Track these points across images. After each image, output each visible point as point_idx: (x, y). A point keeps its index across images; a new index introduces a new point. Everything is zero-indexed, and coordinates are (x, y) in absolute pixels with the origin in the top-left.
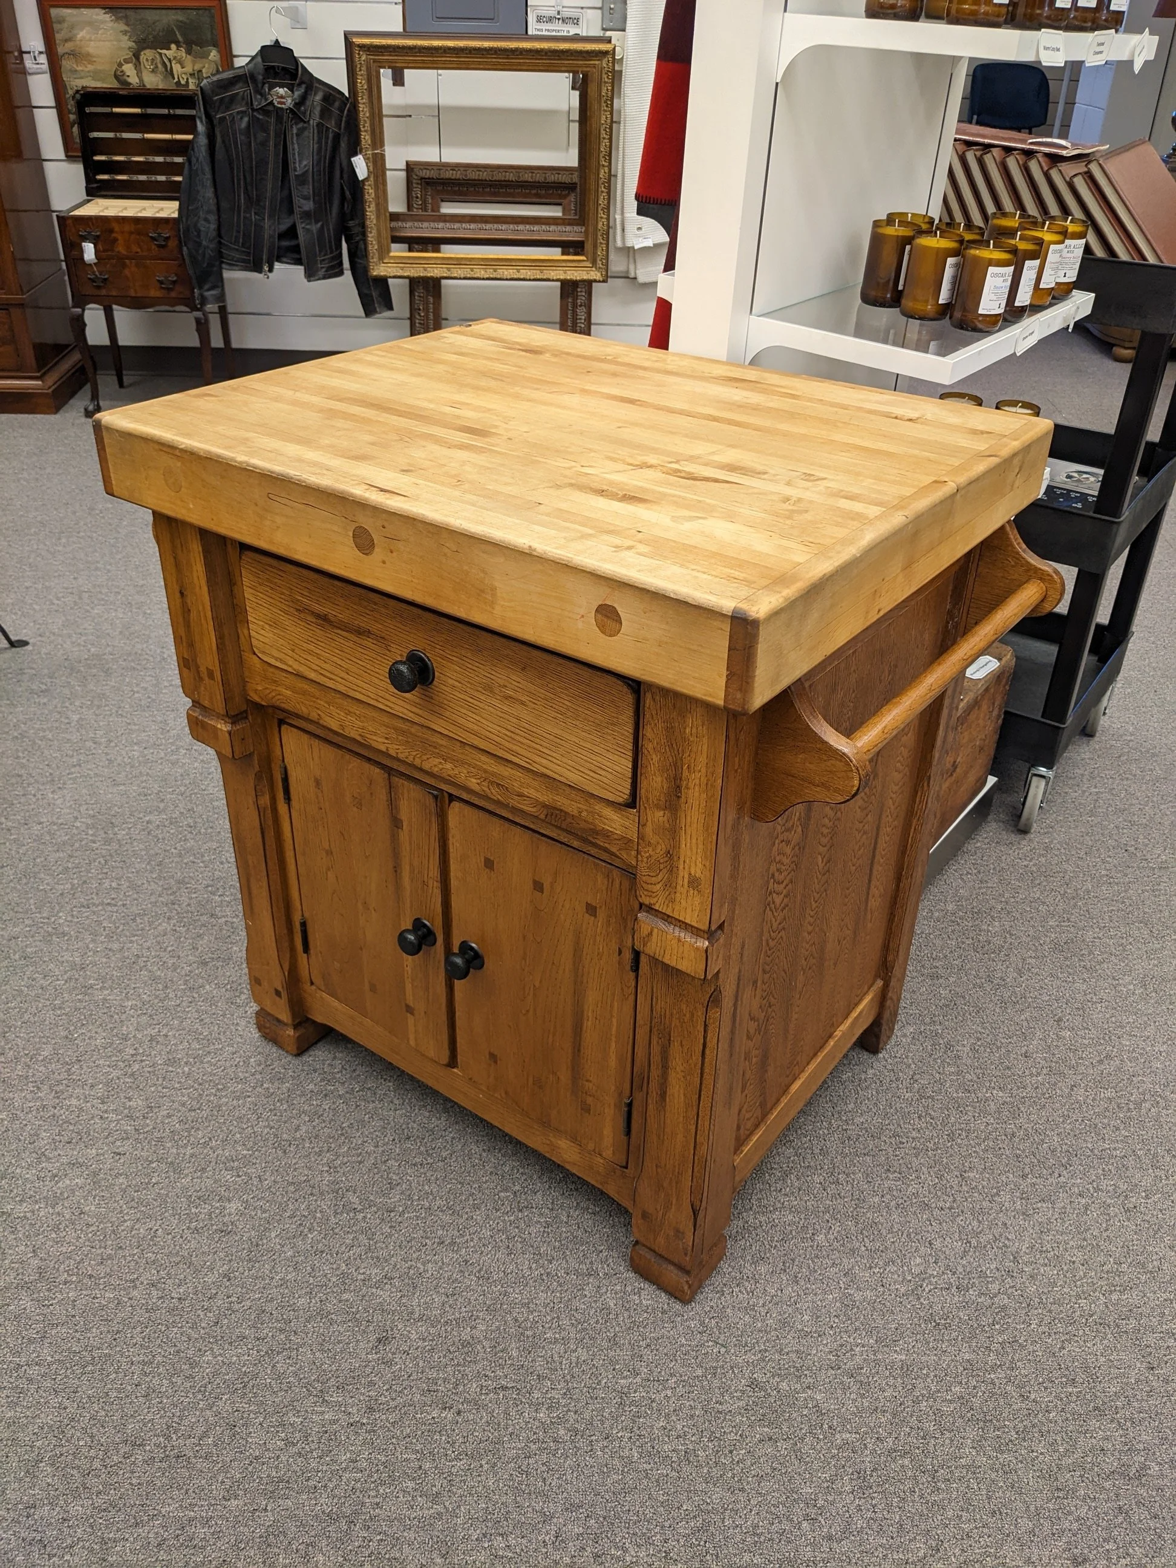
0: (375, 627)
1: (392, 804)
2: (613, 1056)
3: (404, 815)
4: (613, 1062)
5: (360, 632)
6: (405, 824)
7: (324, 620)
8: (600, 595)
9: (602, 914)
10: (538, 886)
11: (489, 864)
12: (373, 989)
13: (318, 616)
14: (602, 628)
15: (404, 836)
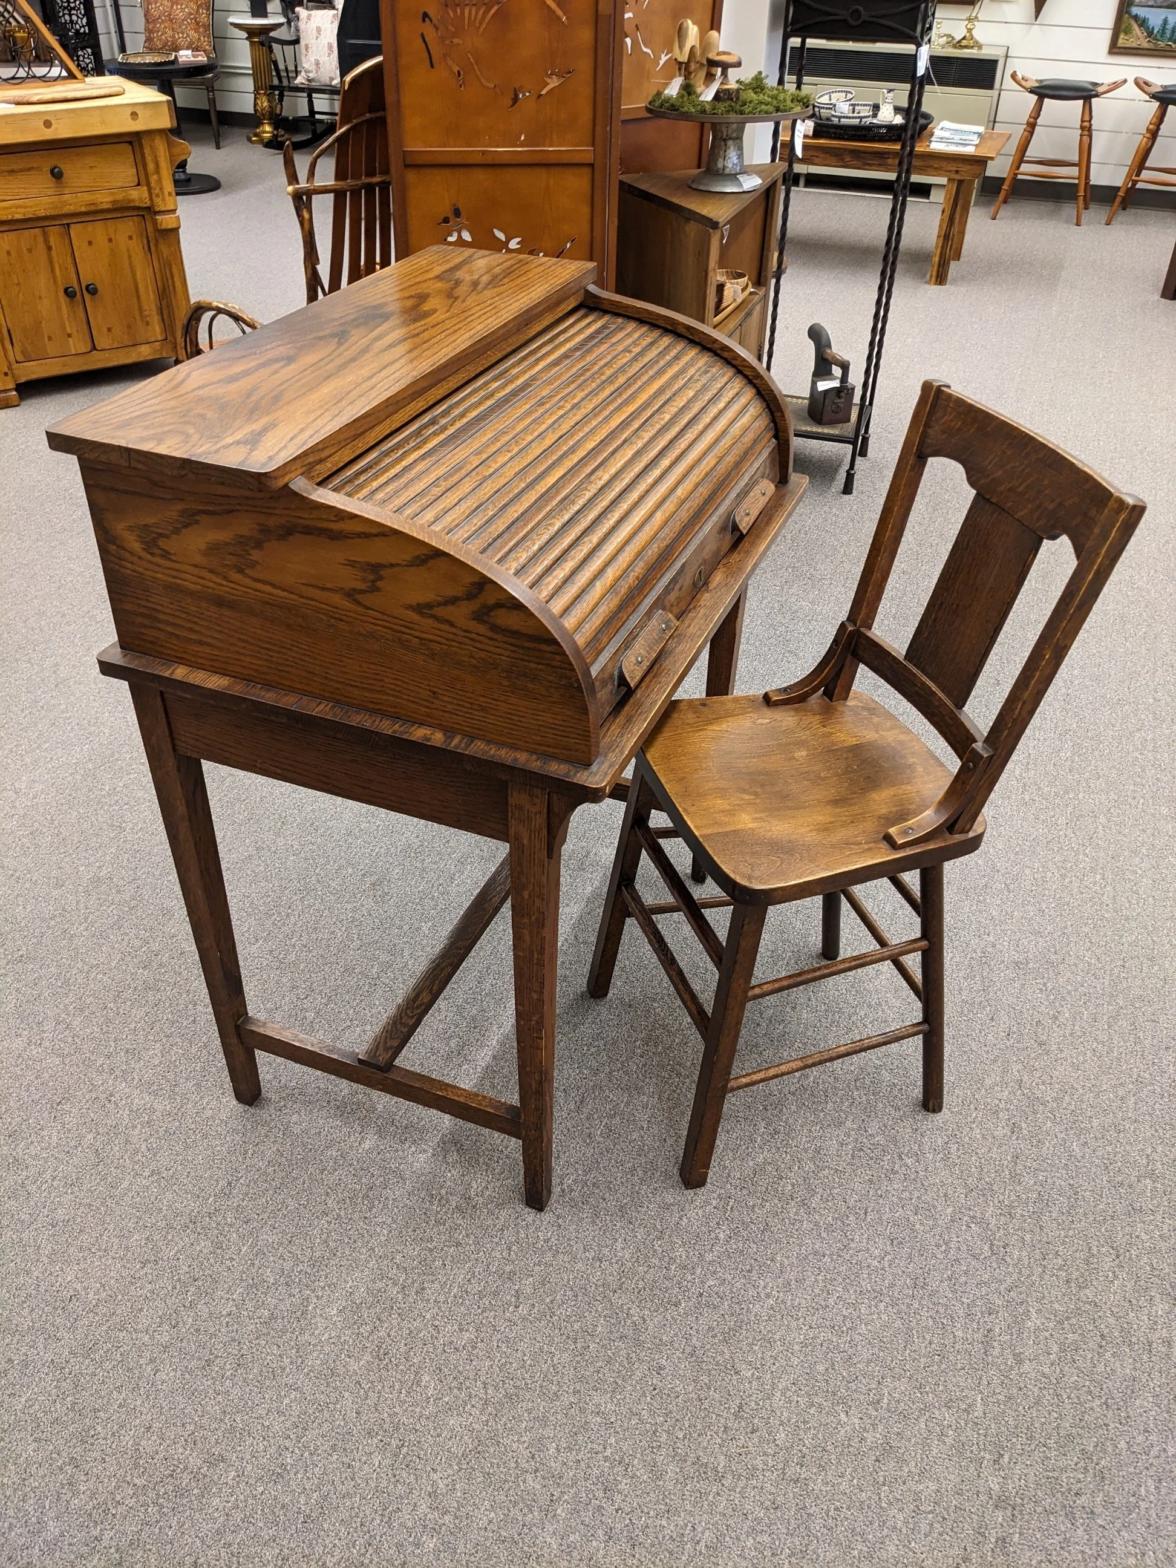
0: (35, 165)
1: (46, 241)
2: (151, 293)
3: (52, 243)
4: (152, 296)
5: (29, 169)
6: (54, 248)
7: (11, 172)
8: (129, 111)
9: (134, 237)
10: (110, 240)
11: (90, 243)
12: (50, 338)
13: (9, 172)
14: (133, 119)
15: (54, 253)
